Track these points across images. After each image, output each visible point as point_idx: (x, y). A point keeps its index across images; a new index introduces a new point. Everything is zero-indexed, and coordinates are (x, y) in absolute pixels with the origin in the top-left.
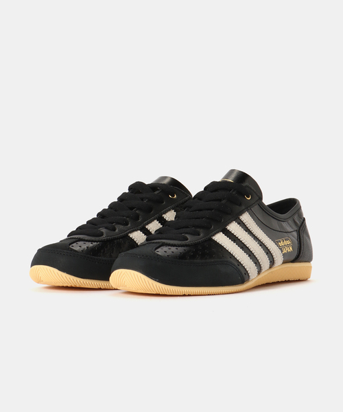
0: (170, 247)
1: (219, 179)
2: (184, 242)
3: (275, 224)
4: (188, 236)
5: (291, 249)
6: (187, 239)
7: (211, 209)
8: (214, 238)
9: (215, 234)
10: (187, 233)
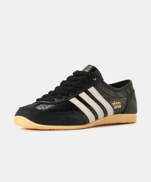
0: (44, 105)
1: (81, 69)
2: (52, 102)
3: (112, 93)
4: (55, 99)
5: (120, 106)
6: (54, 101)
7: (72, 86)
8: (70, 100)
9: (71, 98)
10: (55, 98)
